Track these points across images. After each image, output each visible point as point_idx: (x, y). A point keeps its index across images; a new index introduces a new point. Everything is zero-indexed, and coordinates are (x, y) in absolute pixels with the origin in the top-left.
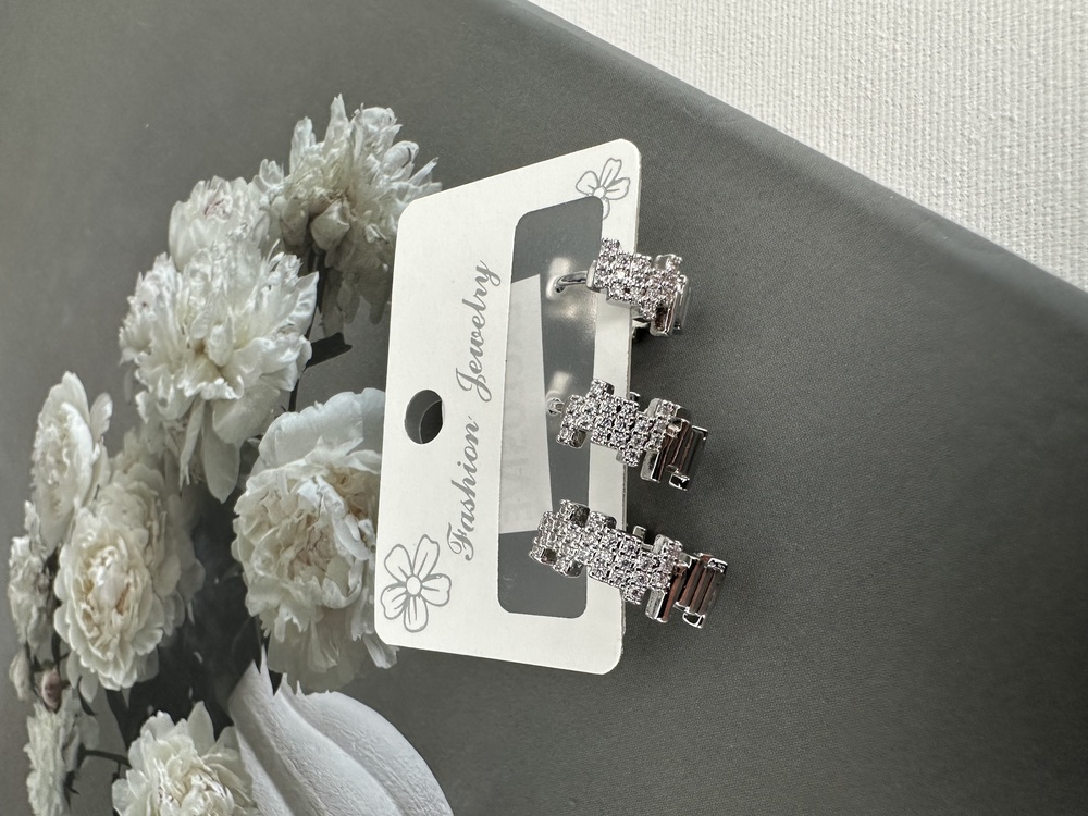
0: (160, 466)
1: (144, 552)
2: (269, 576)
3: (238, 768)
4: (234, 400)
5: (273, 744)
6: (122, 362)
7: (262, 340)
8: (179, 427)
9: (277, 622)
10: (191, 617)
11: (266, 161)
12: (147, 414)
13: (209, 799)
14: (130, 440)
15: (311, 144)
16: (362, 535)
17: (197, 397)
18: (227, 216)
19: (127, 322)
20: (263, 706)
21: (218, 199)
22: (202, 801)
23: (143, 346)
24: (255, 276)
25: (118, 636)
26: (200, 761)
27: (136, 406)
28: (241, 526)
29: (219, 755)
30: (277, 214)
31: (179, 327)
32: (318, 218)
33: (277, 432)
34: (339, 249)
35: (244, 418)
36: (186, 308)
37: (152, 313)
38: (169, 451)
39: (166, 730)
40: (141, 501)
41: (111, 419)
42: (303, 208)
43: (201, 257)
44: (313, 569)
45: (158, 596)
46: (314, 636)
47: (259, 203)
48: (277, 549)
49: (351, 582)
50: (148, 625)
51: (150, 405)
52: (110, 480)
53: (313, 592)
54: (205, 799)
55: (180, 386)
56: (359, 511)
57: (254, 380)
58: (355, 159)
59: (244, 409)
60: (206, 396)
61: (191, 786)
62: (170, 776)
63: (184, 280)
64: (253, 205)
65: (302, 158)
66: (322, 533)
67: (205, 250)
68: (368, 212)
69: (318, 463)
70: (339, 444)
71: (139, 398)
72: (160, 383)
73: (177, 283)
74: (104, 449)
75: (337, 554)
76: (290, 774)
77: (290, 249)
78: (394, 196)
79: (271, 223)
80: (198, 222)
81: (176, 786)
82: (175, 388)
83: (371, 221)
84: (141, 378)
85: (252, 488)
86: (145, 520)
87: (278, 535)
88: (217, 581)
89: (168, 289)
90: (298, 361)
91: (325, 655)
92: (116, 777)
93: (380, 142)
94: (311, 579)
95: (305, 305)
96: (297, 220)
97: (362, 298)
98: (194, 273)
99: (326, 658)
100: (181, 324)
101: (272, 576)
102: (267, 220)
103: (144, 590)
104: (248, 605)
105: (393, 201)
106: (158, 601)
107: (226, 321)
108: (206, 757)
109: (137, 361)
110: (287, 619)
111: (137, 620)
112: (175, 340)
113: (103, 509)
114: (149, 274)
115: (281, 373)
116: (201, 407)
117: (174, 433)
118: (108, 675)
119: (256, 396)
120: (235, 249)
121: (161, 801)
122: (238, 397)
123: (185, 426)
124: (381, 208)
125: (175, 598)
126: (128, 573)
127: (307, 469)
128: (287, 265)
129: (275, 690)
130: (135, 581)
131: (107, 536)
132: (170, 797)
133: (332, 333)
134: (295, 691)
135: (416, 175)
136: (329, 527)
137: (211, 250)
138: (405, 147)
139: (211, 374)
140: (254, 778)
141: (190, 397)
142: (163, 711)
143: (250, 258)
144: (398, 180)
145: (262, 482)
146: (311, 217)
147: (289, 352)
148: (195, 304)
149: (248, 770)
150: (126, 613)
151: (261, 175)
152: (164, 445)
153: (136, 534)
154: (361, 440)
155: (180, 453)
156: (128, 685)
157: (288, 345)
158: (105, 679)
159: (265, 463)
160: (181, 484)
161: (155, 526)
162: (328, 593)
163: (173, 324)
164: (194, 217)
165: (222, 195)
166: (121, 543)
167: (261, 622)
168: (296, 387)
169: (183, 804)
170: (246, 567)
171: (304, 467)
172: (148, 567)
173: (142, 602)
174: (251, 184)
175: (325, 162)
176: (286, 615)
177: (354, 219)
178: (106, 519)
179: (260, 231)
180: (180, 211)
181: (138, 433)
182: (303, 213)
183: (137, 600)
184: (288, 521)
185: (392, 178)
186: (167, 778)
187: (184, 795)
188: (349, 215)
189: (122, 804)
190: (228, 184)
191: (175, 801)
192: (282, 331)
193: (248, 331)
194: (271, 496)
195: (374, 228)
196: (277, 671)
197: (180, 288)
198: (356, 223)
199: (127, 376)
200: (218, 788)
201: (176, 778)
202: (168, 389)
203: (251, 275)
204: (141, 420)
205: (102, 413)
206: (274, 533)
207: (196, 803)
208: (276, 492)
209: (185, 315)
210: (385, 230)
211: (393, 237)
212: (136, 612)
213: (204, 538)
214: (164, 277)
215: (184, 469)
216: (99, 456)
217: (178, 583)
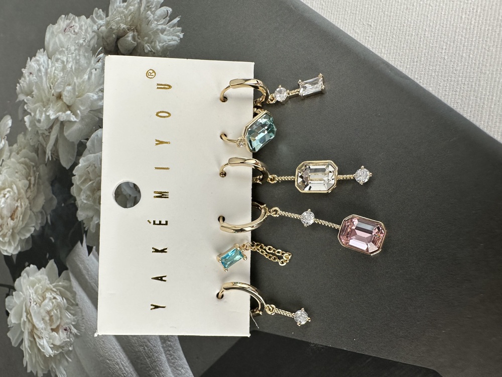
0: (36, 151)
1: (27, 191)
2: (89, 203)
3: (70, 289)
4: (75, 122)
5: (87, 277)
6: (18, 100)
7: (91, 94)
8: (47, 133)
9: (91, 223)
10: (49, 221)
11: (97, 9)
12: (30, 126)
13: (55, 303)
14: (21, 138)
15: (120, 3)
16: (135, 185)
17: (57, 119)
18: (76, 34)
19: (21, 81)
20: (83, 261)
21: (71, 25)
22: (51, 304)
23: (29, 93)
24: (89, 64)
25: (11, 230)
26: (51, 286)
27: (25, 122)
28: (76, 180)
29: (60, 283)
30: (101, 35)
31: (48, 85)
32: (121, 39)
33: (96, 137)
35: (80, 130)
36: (52, 76)
37: (35, 78)
38: (41, 144)
39: (35, 272)
40: (24, 166)
41: (11, 127)
42: (114, 33)
43: (61, 52)
45: (33, 212)
47: (92, 29)
48: (93, 190)
50: (27, 225)
51: (31, 122)
52: (9, 157)
54: (53, 303)
55: (48, 114)
57: (85, 114)
58: (141, 13)
59: (80, 126)
60: (61, 119)
61: (46, 298)
62: (35, 294)
63: (52, 63)
64: (89, 29)
65: (115, 9)
67: (64, 49)
68: (146, 38)
71: (26, 119)
72: (38, 112)
73: (48, 65)
74: (7, 142)
75: (122, 193)
78: (159, 32)
79: (98, 39)
80: (60, 35)
81: (38, 298)
82: (45, 114)
83: (147, 42)
84: (28, 109)
85: (82, 162)
86: (27, 176)
87: (94, 184)
88: (63, 205)
89: (43, 66)
92: (8, 295)
93: (154, 5)
96: (111, 39)
98: (57, 60)
100: (50, 85)
102: (96, 37)
103: (26, 209)
104: (78, 216)
105: (159, 34)
106: (32, 214)
107: (73, 84)
108: (54, 284)
109: (25, 100)
110: (96, 222)
111: (21, 223)
112: (46, 92)
113: (5, 171)
114: (34, 59)
115: (99, 110)
116: (58, 124)
117: (44, 135)
118: (5, 249)
119: (87, 120)
120: (79, 50)
121: (30, 305)
122: (77, 120)
123: (50, 132)
124: (152, 37)
125: (41, 212)
126: (17, 201)
129: (89, 254)
130: (21, 205)
131: (7, 184)
132: (35, 303)
135: (170, 23)
137: (67, 50)
138: (165, 10)
139: (64, 109)
140: (77, 293)
141: (53, 119)
142: (33, 264)
143: (87, 54)
144: (161, 24)
145: (88, 160)
146: (118, 38)
148: (57, 75)
149: (74, 289)
150: (15, 220)
151: (94, 15)
152: (39, 141)
153: (22, 183)
155: (46, 145)
156: (16, 253)
158: (3, 250)
159: (89, 151)
160: (46, 160)
161: (33, 179)
163: (45, 84)
164: (59, 33)
165: (73, 23)
166: (14, 187)
167: (84, 224)
169: (41, 305)
170: (78, 199)
172: (28, 198)
173: (24, 214)
174: (89, 19)
175: (126, 12)
176: (96, 220)
177: (139, 41)
178: (6, 175)
179: (92, 42)
180: (52, 29)
181: (25, 135)
182: (114, 36)
183: (21, 214)
185: (158, 23)
186: (34, 295)
187: (42, 302)
188: (137, 39)
189: (10, 307)
190: (77, 18)
191: (38, 304)
192: (101, 90)
193: (83, 90)
194: (92, 166)
195: (149, 46)
196: (91, 245)
197: (50, 66)
198: (140, 43)
199: (20, 108)
200: (59, 298)
201: (38, 294)
202: (42, 114)
203: (87, 63)
204: (26, 129)
205: (6, 125)
206: (92, 184)
207: (48, 305)
208: (94, 164)
209: (52, 80)
210: (154, 47)
211: (157, 51)
212: (21, 219)
213: (57, 185)
214: (42, 60)
215: (49, 153)
216: (4, 145)
217: (43, 206)
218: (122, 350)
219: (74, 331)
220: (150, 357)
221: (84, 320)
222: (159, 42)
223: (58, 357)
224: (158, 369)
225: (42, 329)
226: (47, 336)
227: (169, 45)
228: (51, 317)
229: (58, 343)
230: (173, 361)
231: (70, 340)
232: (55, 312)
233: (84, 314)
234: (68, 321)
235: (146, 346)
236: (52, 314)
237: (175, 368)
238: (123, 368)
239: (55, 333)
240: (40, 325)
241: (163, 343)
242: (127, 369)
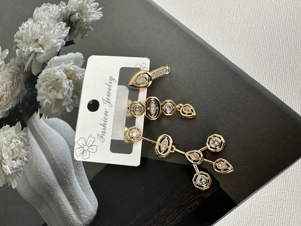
0: (20, 67)
1: (11, 86)
2: (44, 92)
3: (27, 137)
4: (43, 53)
5: (37, 130)
6: (14, 42)
7: (54, 40)
8: (27, 58)
9: (44, 102)
10: (21, 102)
11: (62, 1)
12: (18, 54)
14: (12, 60)
16: (70, 83)
17: (33, 51)
18: (50, 12)
19: (17, 33)
20: (36, 122)
22: (14, 145)
23: (21, 38)
24: (54, 26)
26: (16, 136)
28: (39, 81)
29: (22, 134)
30: (63, 13)
32: (72, 15)
33: (53, 60)
34: (76, 22)
35: (45, 57)
36: (34, 31)
37: (25, 31)
38: (23, 63)
39: (8, 129)
40: (12, 74)
41: (7, 55)
42: (69, 13)
43: (40, 20)
44: (56, 90)
46: (53, 106)
48: (47, 86)
49: (65, 94)
50: (7, 104)
51: (19, 52)
52: (4, 70)
53: (55, 96)
54: (16, 145)
55: (29, 49)
56: (70, 78)
57: (49, 49)
58: (84, 4)
59: (45, 55)
60: (36, 51)
61: (12, 142)
64: (57, 10)
65: (71, 2)
66: (59, 83)
67: (42, 19)
68: (85, 16)
69: (62, 67)
70: (68, 64)
71: (17, 51)
72: (24, 48)
74: (4, 62)
75: (62, 87)
76: (40, 137)
77: (64, 21)
79: (61, 15)
80: (42, 13)
81: (8, 142)
82: (28, 49)
83: (85, 18)
84: (18, 46)
85: (44, 72)
86: (12, 79)
87: (48, 83)
89: (30, 26)
90: (61, 45)
91: (55, 109)
93: (90, 2)
94: (55, 93)
95: (66, 34)
96: (67, 15)
97: (80, 33)
98: (38, 24)
99: (55, 111)
100: (32, 35)
101: (45, 92)
102: (60, 14)
103: (9, 95)
104: (37, 99)
105: (91, 14)
106: (12, 98)
107: (45, 35)
108: (18, 135)
109: (18, 42)
110: (47, 102)
111: (5, 103)
112: (30, 38)
114: (26, 22)
115: (57, 48)
116: (34, 54)
117: (25, 59)
119: (49, 52)
120: (50, 19)
121: (2, 147)
123: (28, 58)
124: (88, 15)
125: (17, 97)
126: (5, 92)
127: (58, 69)
128: (63, 24)
129: (40, 118)
130: (6, 93)
132: (5, 145)
133: (71, 40)
134: (45, 118)
135: (97, 10)
136: (62, 82)
137: (44, 19)
139: (38, 46)
140: (30, 138)
141: (31, 51)
142: (8, 124)
143: (54, 22)
144: (93, 10)
145: (47, 71)
146: (71, 15)
147: (59, 43)
148: (37, 30)
149: (29, 137)
150: (2, 102)
151: (60, 4)
153: (9, 83)
154: (73, 63)
155: (26, 63)
157: (60, 42)
159: (48, 67)
160: (24, 71)
161: (15, 80)
162: (59, 96)
163: (30, 34)
164: (41, 11)
165: (49, 7)
166: (4, 85)
167: (40, 103)
168: (60, 50)
169: (9, 147)
170: (38, 90)
171: (58, 68)
172: (11, 90)
173: (7, 99)
174: (57, 6)
175: (77, 4)
176: (47, 101)
177: (81, 17)
179: (57, 16)
180: (37, 9)
181: (15, 58)
182: (69, 14)
184: (52, 80)
185: (91, 10)
186: (5, 141)
187: (9, 145)
188: (80, 16)
190: (51, 5)
191: (7, 146)
192: (59, 38)
193: (50, 38)
194: (48, 74)
196: (42, 114)
197: (34, 26)
198: (81, 18)
199: (14, 45)
200: (20, 142)
201: (8, 141)
202: (26, 49)
203: (53, 25)
204: (17, 56)
205: (5, 54)
206: (47, 83)
207: (13, 146)
208: (50, 73)
209: (34, 33)
210: (88, 20)
211: (89, 22)
212: (5, 101)
213: (28, 84)
214: (30, 24)
215: (26, 67)
216: (2, 64)
217: (19, 94)
218: (51, 168)
219: (25, 159)
220: (65, 171)
221: (32, 153)
222: (91, 18)
223: (14, 175)
224: (69, 177)
225: (7, 159)
226: (9, 163)
227: (95, 19)
228: (13, 152)
229: (15, 166)
230: (78, 172)
231: (22, 165)
232: (16, 149)
233: (33, 150)
234: (23, 154)
235: (64, 165)
236: (14, 150)
237: (79, 176)
238: (50, 178)
239: (14, 161)
240: (6, 157)
241: (73, 163)
242: (52, 178)
